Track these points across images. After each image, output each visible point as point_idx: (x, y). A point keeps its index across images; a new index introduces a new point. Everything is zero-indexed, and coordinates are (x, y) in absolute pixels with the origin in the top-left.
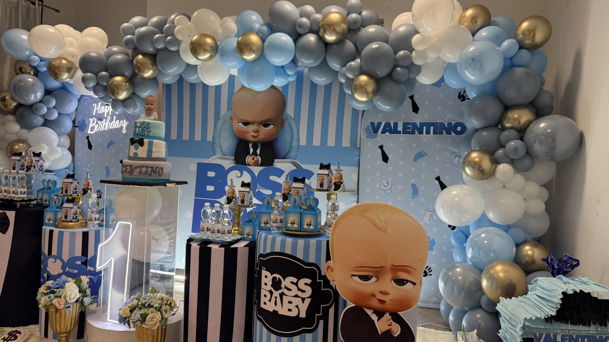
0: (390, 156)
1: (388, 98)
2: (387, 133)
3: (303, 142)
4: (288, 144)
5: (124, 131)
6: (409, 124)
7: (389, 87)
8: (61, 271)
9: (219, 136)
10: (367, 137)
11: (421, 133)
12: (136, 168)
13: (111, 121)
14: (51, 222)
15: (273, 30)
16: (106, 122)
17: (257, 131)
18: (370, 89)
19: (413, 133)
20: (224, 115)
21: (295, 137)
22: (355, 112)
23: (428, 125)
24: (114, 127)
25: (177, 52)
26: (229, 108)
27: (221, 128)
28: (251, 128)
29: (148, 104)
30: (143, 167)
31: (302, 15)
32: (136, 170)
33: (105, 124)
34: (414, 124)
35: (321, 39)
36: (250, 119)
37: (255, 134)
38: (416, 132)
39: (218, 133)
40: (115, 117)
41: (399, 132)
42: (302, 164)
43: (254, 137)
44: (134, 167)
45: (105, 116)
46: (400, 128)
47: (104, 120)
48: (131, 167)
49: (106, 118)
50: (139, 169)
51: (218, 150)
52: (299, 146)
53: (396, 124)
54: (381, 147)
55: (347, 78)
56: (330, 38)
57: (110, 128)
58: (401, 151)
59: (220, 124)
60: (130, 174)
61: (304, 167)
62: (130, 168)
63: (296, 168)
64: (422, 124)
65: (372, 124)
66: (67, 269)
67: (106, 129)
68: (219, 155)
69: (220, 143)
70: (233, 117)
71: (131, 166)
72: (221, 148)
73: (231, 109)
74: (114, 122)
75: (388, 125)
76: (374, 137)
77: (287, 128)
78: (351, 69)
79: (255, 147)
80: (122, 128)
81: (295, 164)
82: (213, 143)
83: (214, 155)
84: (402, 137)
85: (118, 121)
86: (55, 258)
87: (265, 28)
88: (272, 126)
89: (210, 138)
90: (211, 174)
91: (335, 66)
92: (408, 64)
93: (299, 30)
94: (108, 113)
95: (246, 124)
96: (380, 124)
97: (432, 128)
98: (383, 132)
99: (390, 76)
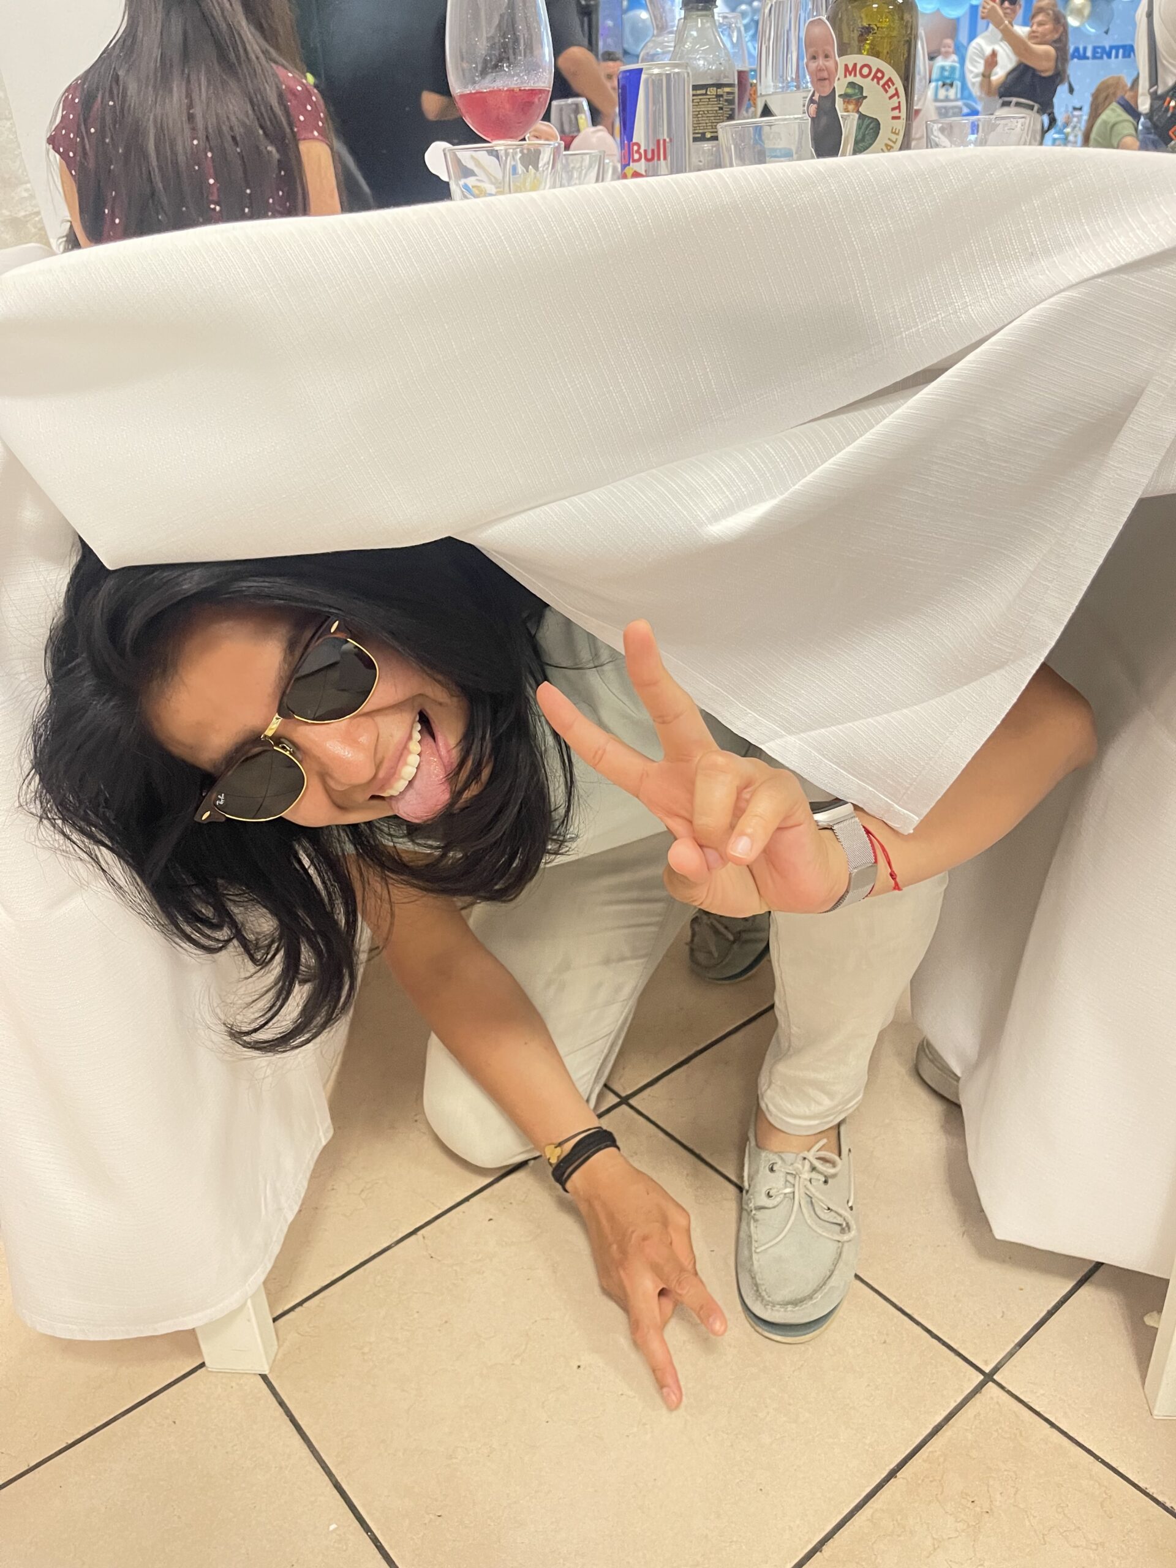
6: (1099, 47)
11: (1109, 56)
18: (1087, 12)
19: (1101, 58)
23: (1117, 48)
34: (1103, 48)
38: (1105, 56)
41: (1088, 58)
46: (1089, 53)
53: (1085, 49)
64: (1111, 48)
84: (1089, 63)
97: (1121, 51)
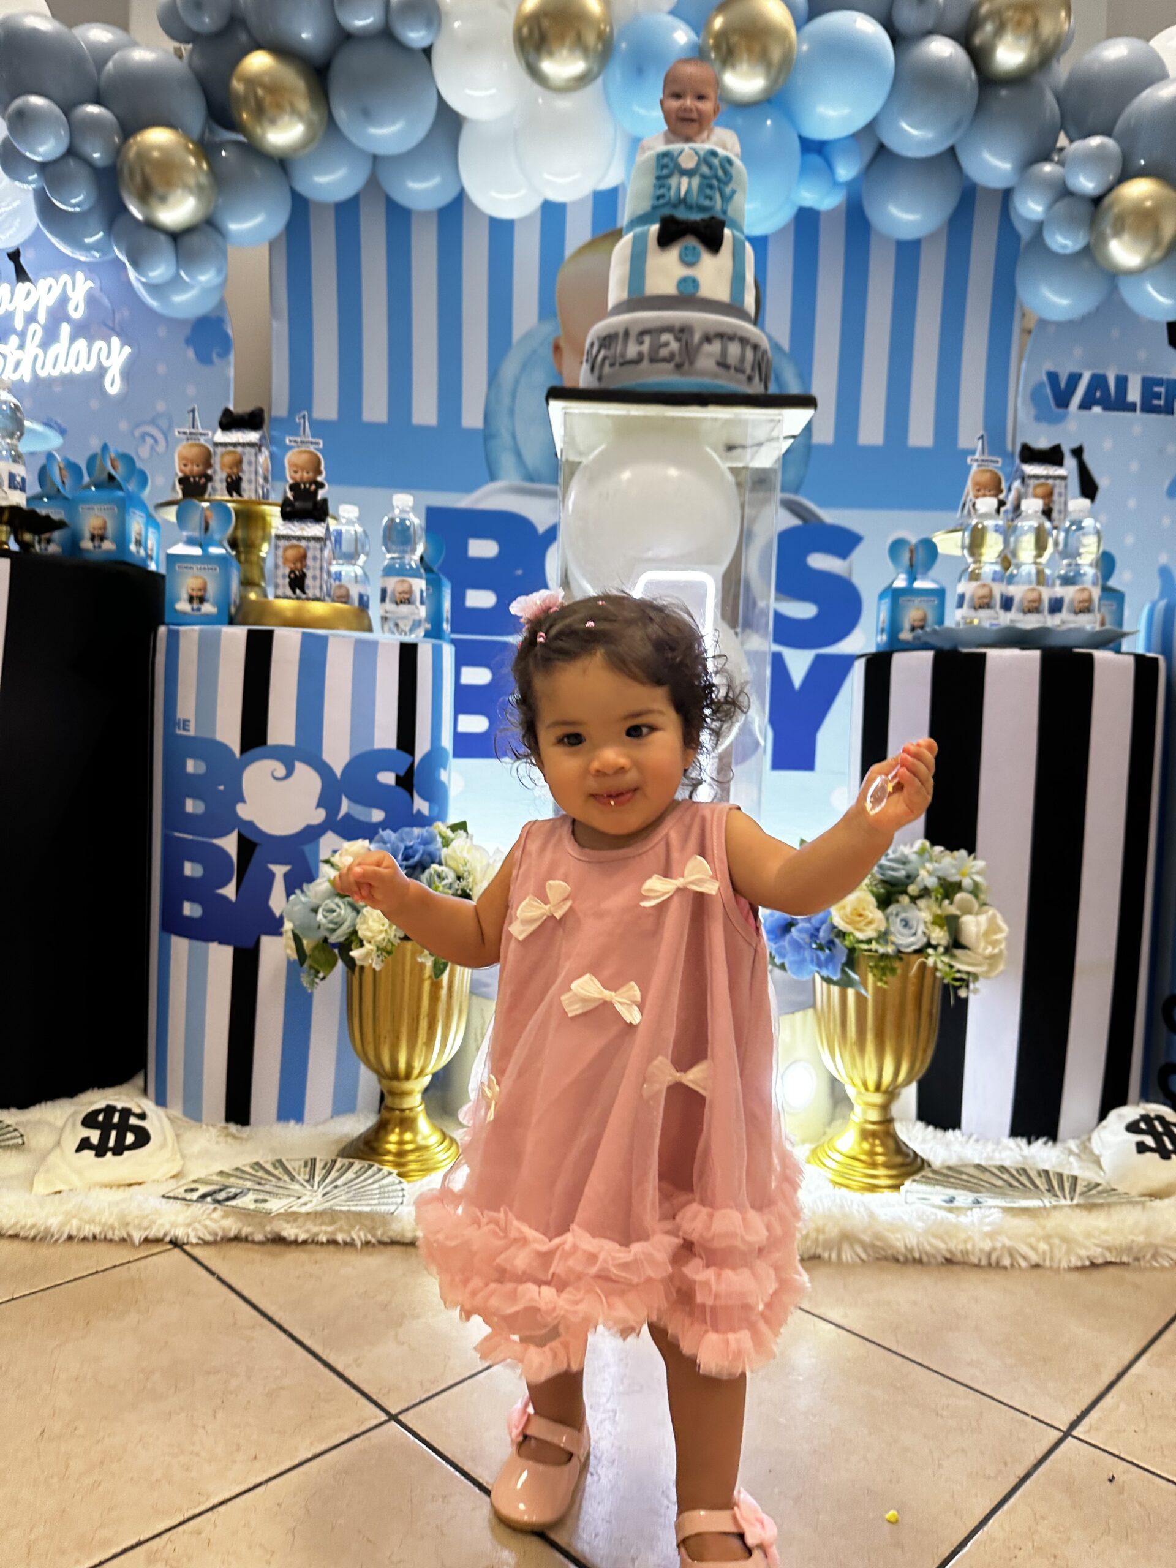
0: (1102, 481)
2: (1097, 410)
3: (824, 433)
5: (113, 385)
6: (1160, 382)
8: (319, 816)
9: (511, 412)
10: (1038, 418)
12: (708, 339)
13: (45, 344)
14: (208, 608)
16: (21, 347)
19: (1169, 410)
20: (528, 336)
24: (66, 371)
26: (547, 309)
27: (517, 381)
29: (677, 96)
30: (732, 338)
32: (707, 348)
33: (19, 354)
39: (506, 400)
40: (65, 329)
41: (1132, 408)
42: (821, 505)
44: (697, 337)
45: (19, 324)
46: (1134, 394)
47: (14, 340)
48: (684, 337)
49: (22, 335)
50: (715, 347)
51: (507, 461)
52: (809, 447)
53: (1122, 382)
54: (1079, 454)
56: (1011, 55)
57: (42, 374)
58: (1134, 467)
59: (510, 368)
60: (679, 367)
61: (829, 516)
62: (678, 339)
63: (796, 522)
65: (1053, 377)
66: (345, 806)
67: (27, 379)
68: (510, 477)
69: (514, 436)
70: (562, 343)
71: (682, 332)
72: (518, 455)
73: (555, 315)
74: (59, 348)
75: (1099, 381)
76: (1057, 420)
80: (102, 371)
81: (793, 507)
82: (488, 434)
83: (493, 477)
84: (1138, 422)
85: (81, 344)
86: (287, 757)
89: (472, 417)
90: (483, 548)
93: (908, 18)
94: (31, 318)
96: (1074, 379)
98: (1085, 405)
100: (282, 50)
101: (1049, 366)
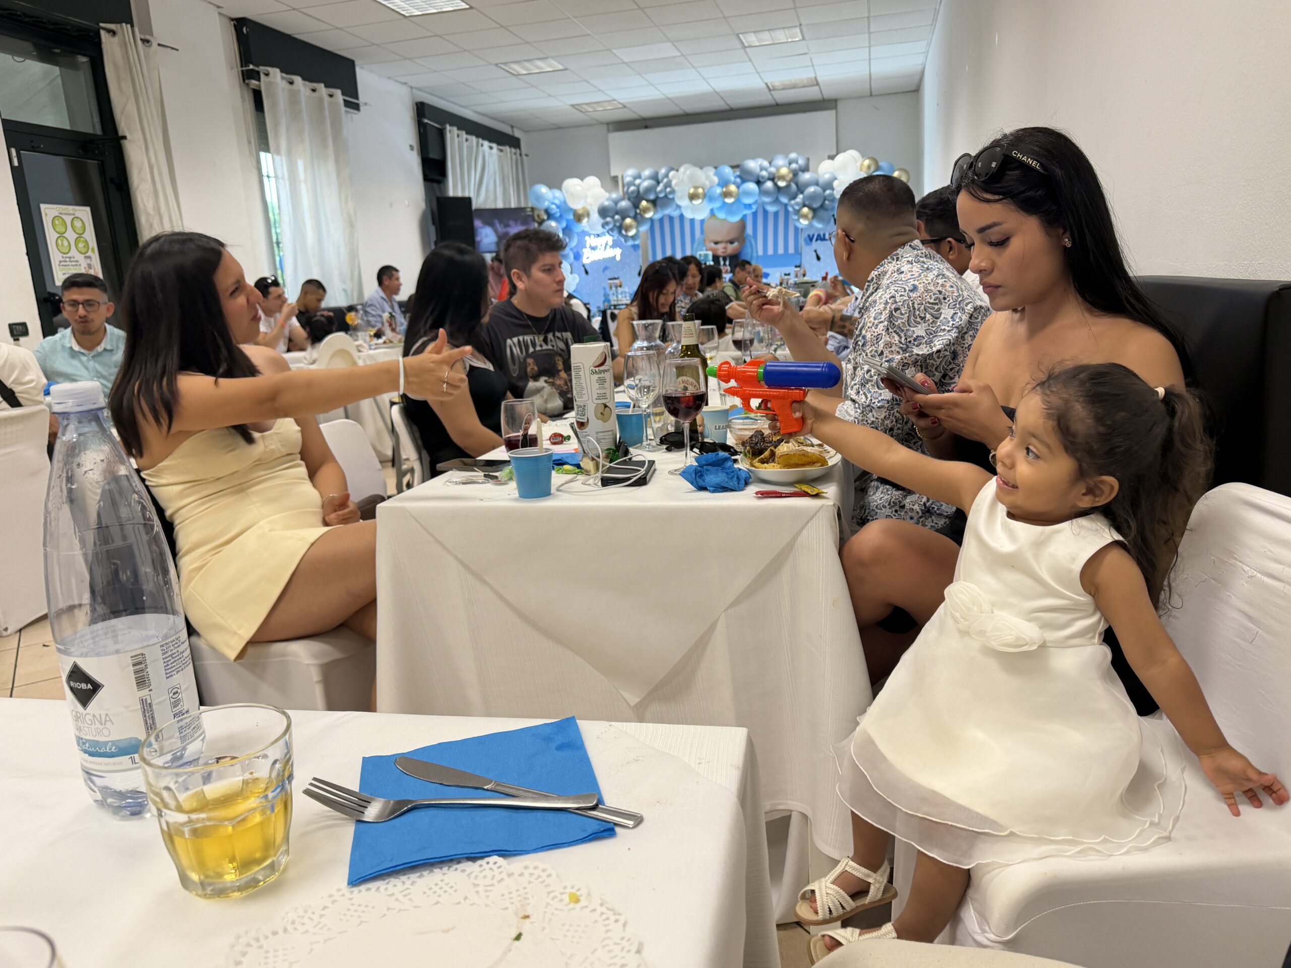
0: (822, 256)
1: (821, 220)
2: (819, 241)
3: (760, 253)
4: (749, 255)
5: (618, 258)
7: (822, 213)
10: (806, 245)
13: (604, 250)
15: (744, 181)
17: (725, 248)
18: (810, 216)
21: (754, 250)
22: (796, 229)
25: (673, 199)
28: (720, 247)
31: (762, 168)
35: (776, 184)
36: (719, 239)
37: (724, 250)
41: (826, 240)
43: (723, 252)
45: (599, 247)
52: (758, 257)
53: (824, 235)
54: (815, 251)
55: (794, 209)
56: (782, 184)
57: (604, 257)
59: (695, 246)
65: (809, 236)
70: (706, 238)
73: (704, 233)
74: (607, 251)
75: (819, 235)
76: (810, 245)
77: (748, 244)
78: (797, 204)
79: (725, 259)
85: (611, 250)
87: (738, 180)
88: (736, 244)
91: (784, 200)
92: (831, 198)
93: (761, 180)
95: (716, 243)
96: (813, 235)
98: (817, 240)
99: (822, 206)
100: (648, 201)
101: (807, 233)
